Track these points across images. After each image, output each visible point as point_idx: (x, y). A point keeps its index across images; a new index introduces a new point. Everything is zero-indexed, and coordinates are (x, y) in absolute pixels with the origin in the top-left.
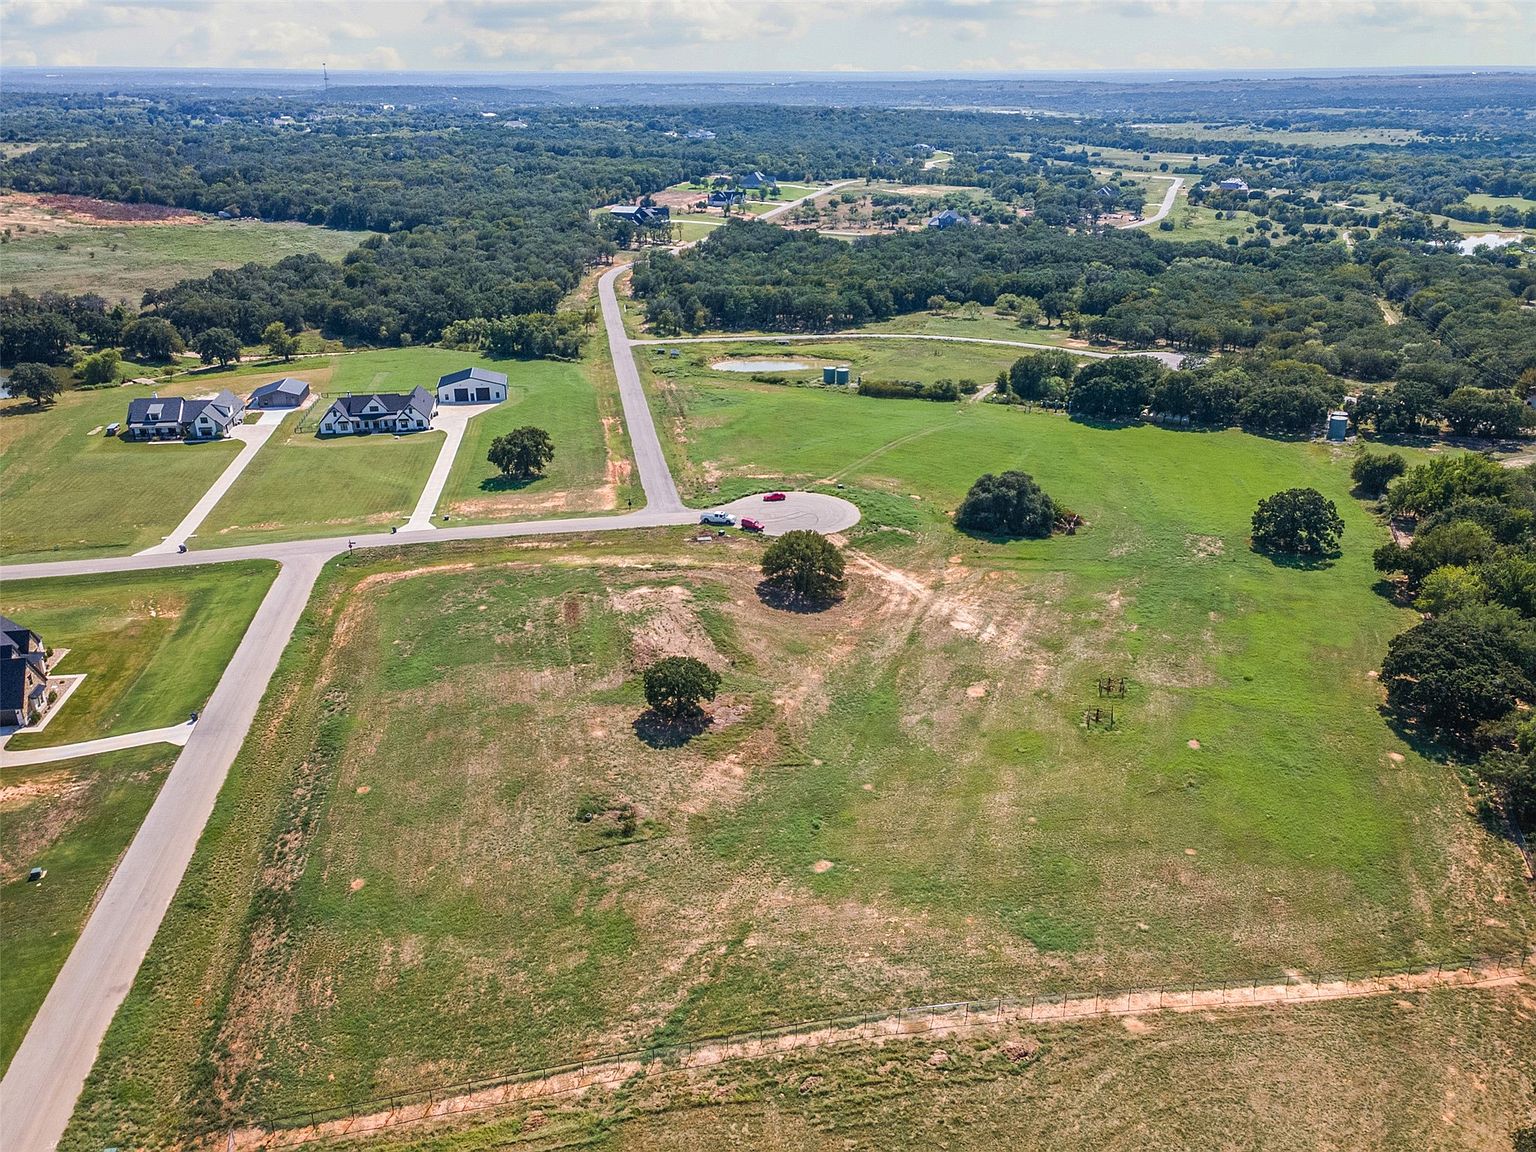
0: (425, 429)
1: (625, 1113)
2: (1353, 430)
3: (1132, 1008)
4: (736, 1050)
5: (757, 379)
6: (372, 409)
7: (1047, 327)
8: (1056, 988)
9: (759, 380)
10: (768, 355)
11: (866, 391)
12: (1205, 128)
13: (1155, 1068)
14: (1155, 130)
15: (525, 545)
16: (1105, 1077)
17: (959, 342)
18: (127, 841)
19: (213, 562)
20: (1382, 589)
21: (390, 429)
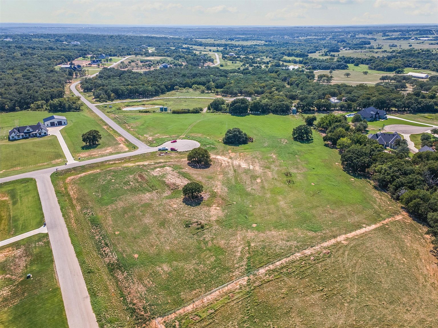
0: (47, 135)
1: (252, 288)
2: (298, 112)
3: (341, 238)
4: (267, 268)
5: (140, 112)
6: (28, 130)
7: (208, 93)
8: (324, 239)
9: (141, 112)
10: (137, 105)
11: (174, 112)
12: (214, 40)
13: (354, 249)
14: (203, 41)
15: (111, 163)
16: (346, 253)
17: (189, 98)
18: (52, 261)
19: (8, 181)
20: (326, 145)
21: (35, 136)
